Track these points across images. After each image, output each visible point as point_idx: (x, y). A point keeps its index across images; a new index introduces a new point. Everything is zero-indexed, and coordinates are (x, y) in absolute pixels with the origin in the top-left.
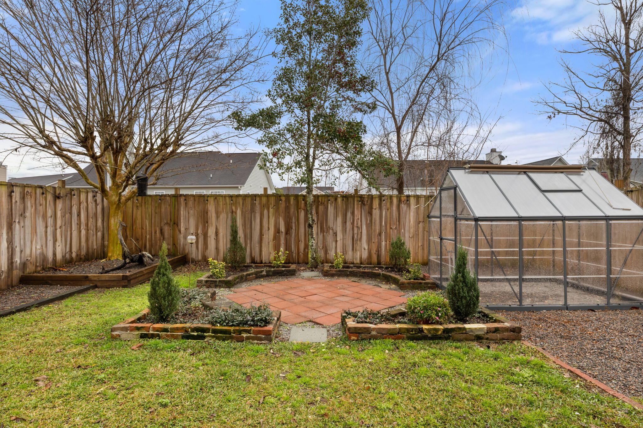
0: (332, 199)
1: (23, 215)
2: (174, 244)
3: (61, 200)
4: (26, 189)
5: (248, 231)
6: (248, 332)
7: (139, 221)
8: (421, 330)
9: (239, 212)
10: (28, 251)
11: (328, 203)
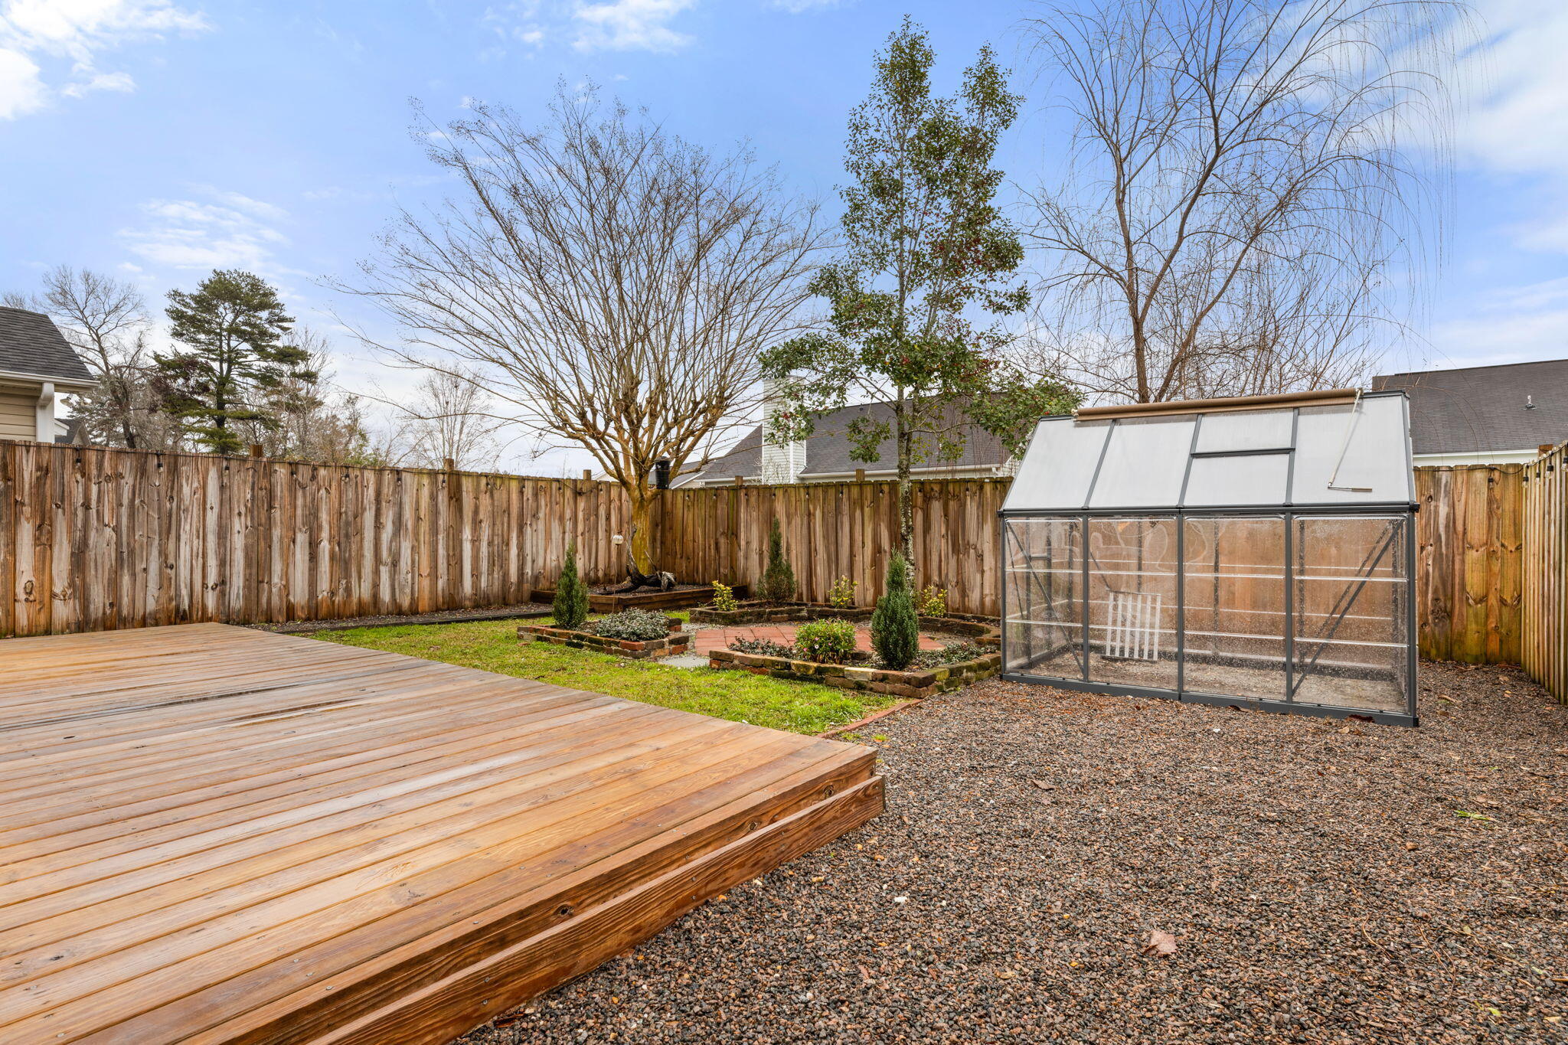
0: (974, 487)
1: (535, 516)
2: (732, 567)
3: (584, 497)
4: (540, 484)
5: (832, 548)
6: (617, 644)
7: (690, 529)
8: (788, 666)
9: (818, 514)
10: (541, 562)
11: (966, 496)
